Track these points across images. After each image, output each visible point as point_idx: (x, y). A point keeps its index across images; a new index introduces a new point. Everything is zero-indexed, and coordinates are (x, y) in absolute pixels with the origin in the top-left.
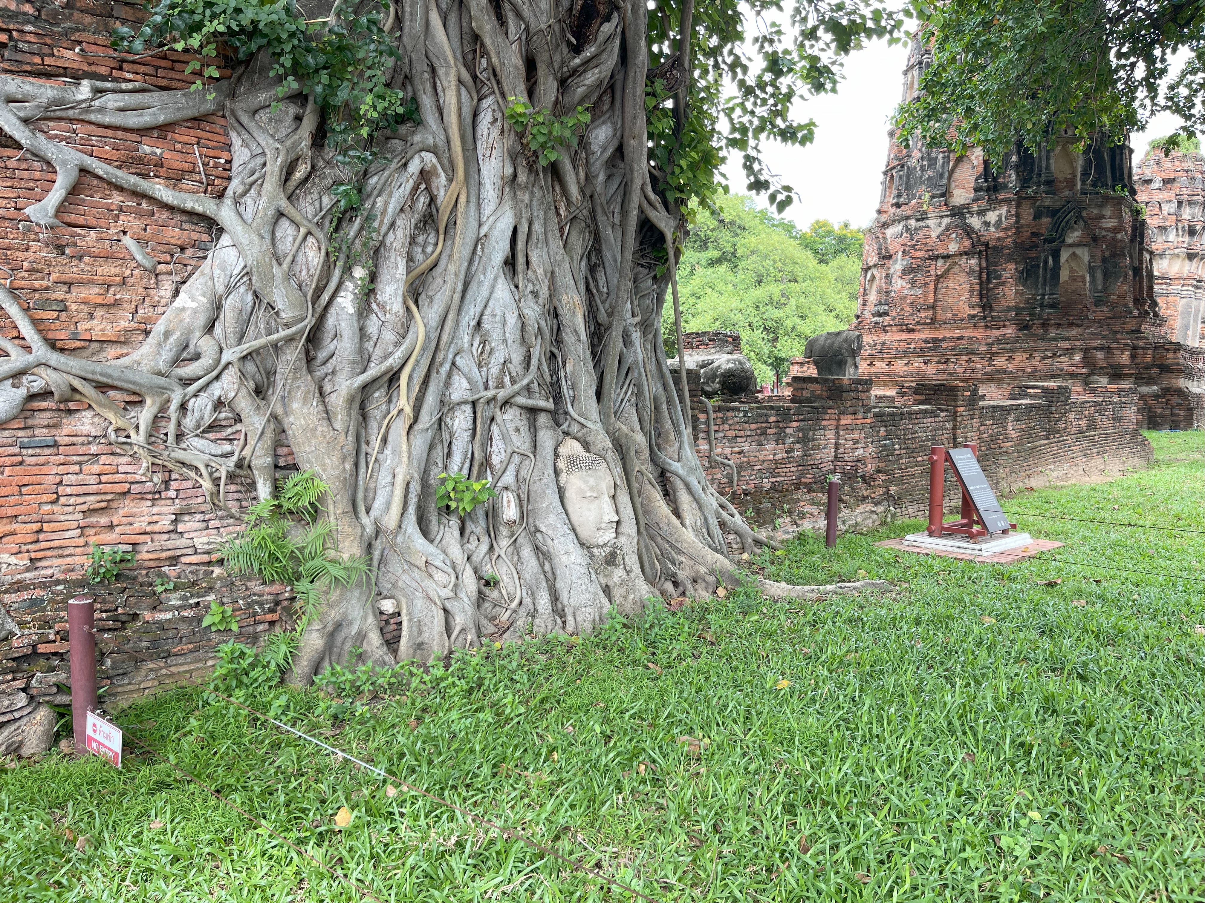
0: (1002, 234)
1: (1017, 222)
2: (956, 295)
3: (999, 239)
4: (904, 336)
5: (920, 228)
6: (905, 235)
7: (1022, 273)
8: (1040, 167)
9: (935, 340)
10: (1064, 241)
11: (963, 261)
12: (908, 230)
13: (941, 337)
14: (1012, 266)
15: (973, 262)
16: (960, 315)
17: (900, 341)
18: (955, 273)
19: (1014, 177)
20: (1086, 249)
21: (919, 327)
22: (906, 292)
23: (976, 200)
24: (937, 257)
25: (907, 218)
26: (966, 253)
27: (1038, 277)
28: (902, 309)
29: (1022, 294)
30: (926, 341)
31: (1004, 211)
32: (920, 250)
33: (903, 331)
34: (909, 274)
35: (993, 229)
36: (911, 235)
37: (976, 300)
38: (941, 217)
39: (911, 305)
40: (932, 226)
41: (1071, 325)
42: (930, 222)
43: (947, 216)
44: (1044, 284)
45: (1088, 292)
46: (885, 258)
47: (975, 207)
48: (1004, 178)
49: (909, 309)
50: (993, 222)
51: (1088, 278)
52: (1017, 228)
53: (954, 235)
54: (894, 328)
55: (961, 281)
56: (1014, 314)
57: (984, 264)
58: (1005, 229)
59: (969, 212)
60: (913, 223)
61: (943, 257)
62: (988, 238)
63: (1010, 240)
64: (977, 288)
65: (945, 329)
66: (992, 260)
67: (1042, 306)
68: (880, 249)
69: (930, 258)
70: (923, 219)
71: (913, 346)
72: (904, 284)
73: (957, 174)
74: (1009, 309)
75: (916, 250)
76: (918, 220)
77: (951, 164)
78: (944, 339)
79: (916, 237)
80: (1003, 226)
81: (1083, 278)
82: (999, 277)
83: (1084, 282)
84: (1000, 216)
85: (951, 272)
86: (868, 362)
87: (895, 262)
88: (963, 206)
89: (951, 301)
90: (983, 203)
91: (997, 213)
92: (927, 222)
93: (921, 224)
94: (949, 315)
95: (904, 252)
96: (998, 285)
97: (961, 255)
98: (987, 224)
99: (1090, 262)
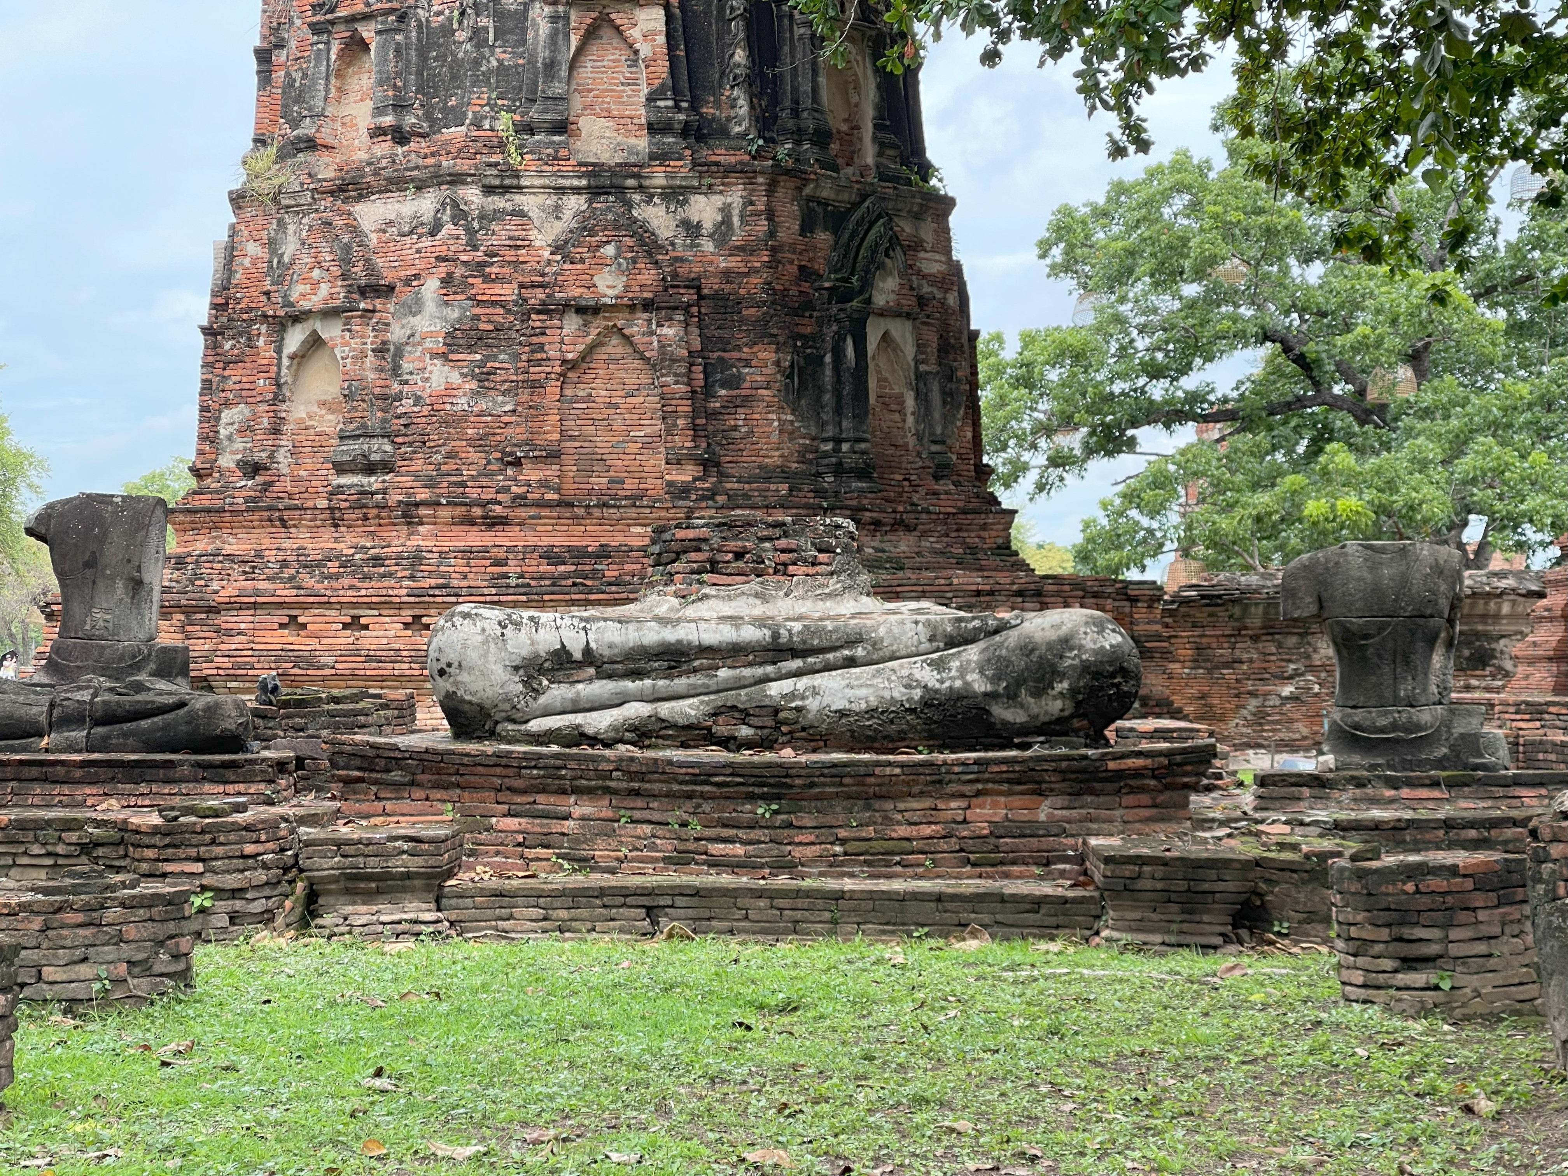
0: (734, 263)
1: (772, 234)
2: (617, 424)
3: (727, 275)
4: (476, 538)
5: (498, 215)
6: (449, 228)
7: (790, 376)
8: (795, 89)
9: (579, 554)
10: (869, 301)
11: (637, 326)
12: (460, 215)
13: (592, 545)
14: (767, 355)
15: (669, 331)
16: (630, 484)
17: (468, 553)
18: (610, 361)
19: (743, 108)
20: (908, 325)
21: (523, 513)
22: (462, 403)
23: (660, 157)
24: (566, 307)
25: (457, 179)
26: (648, 306)
27: (820, 390)
28: (451, 455)
29: (792, 435)
30: (551, 556)
31: (735, 197)
32: (499, 279)
33: (470, 522)
34: (470, 348)
35: (708, 246)
36: (471, 232)
37: (683, 442)
38: (561, 191)
39: (480, 443)
40: (534, 213)
41: (901, 525)
42: (529, 202)
43: (577, 190)
44: (838, 411)
45: (912, 441)
46: (363, 291)
47: (658, 178)
48: (718, 105)
49: (474, 456)
50: (708, 226)
51: (910, 402)
52: (774, 250)
53: (610, 250)
54: (445, 513)
55: (632, 381)
56: (784, 489)
57: (697, 344)
58: (741, 249)
59: (641, 188)
60: (472, 195)
61: (581, 310)
62: (697, 269)
63: (756, 280)
64: (685, 407)
65: (602, 521)
66: (711, 331)
67: (838, 470)
68: (346, 261)
69: (544, 309)
70: (505, 190)
71: (513, 568)
72: (455, 378)
73: (587, 71)
74: (768, 475)
75: (487, 279)
76: (489, 190)
77: (574, 41)
78: (604, 553)
79: (486, 241)
80: (737, 239)
81: (900, 400)
82: (733, 382)
83: (901, 411)
84: (726, 210)
85: (601, 355)
86: (407, 615)
87: (415, 307)
88: (625, 169)
89: (602, 441)
90: (682, 168)
91: (718, 200)
92: (518, 198)
93: (498, 202)
94: (599, 482)
95: (447, 281)
96: (733, 405)
97: (632, 308)
98: (692, 229)
99: (917, 362)
